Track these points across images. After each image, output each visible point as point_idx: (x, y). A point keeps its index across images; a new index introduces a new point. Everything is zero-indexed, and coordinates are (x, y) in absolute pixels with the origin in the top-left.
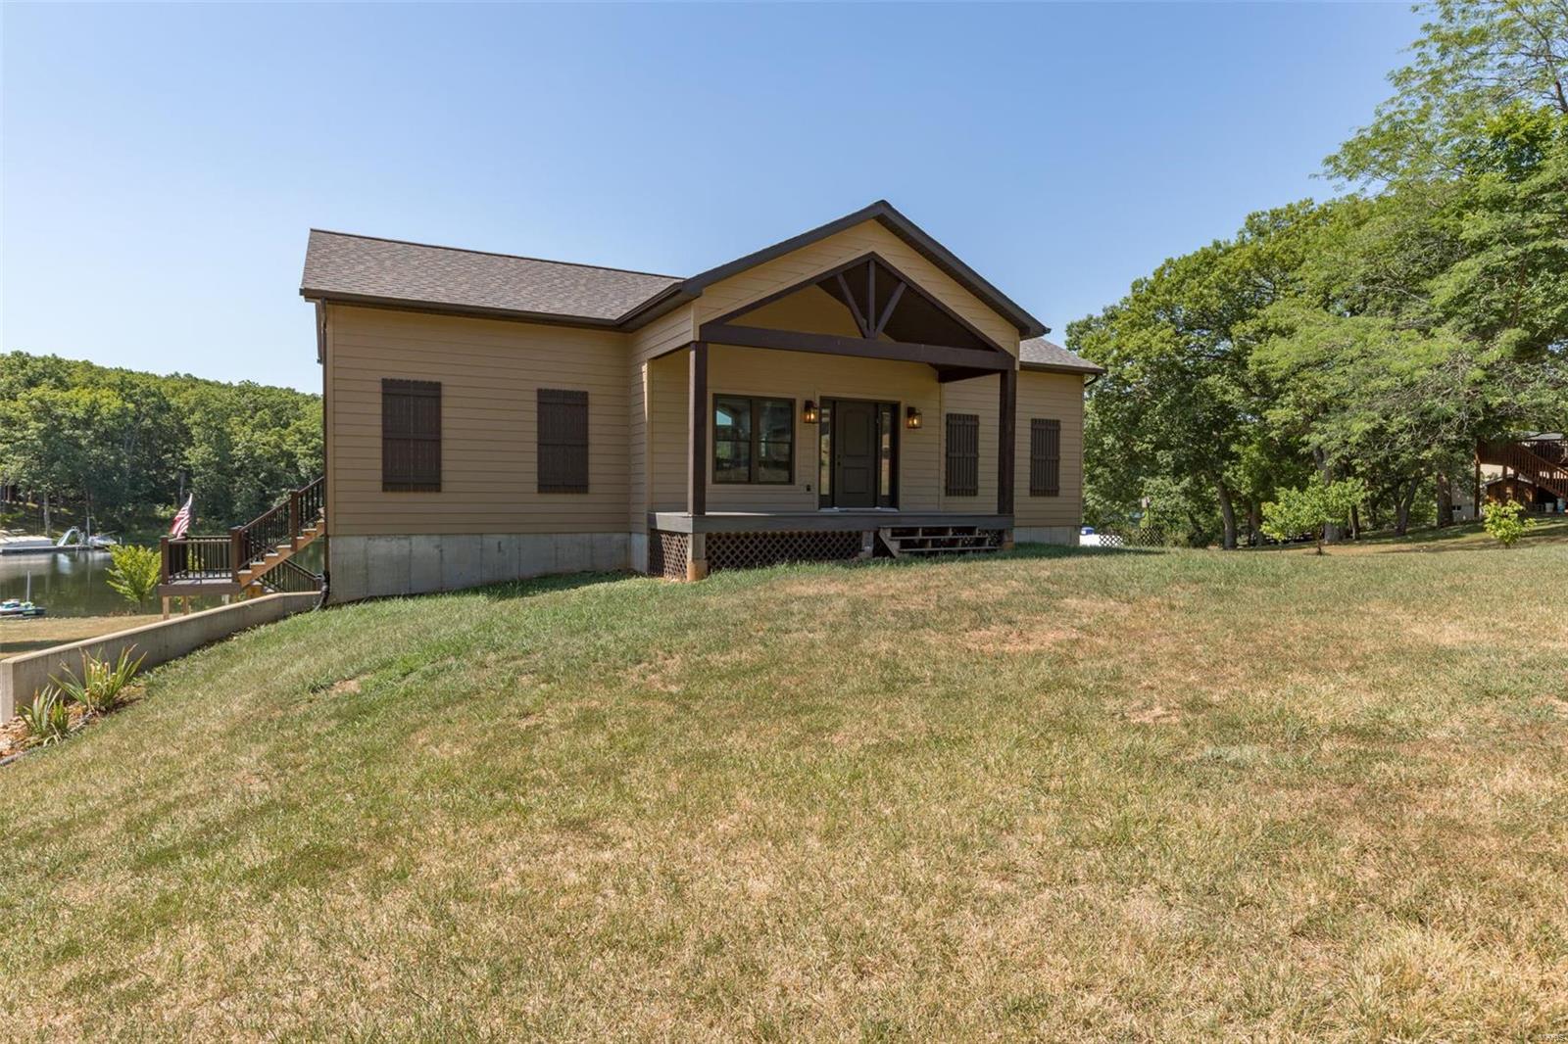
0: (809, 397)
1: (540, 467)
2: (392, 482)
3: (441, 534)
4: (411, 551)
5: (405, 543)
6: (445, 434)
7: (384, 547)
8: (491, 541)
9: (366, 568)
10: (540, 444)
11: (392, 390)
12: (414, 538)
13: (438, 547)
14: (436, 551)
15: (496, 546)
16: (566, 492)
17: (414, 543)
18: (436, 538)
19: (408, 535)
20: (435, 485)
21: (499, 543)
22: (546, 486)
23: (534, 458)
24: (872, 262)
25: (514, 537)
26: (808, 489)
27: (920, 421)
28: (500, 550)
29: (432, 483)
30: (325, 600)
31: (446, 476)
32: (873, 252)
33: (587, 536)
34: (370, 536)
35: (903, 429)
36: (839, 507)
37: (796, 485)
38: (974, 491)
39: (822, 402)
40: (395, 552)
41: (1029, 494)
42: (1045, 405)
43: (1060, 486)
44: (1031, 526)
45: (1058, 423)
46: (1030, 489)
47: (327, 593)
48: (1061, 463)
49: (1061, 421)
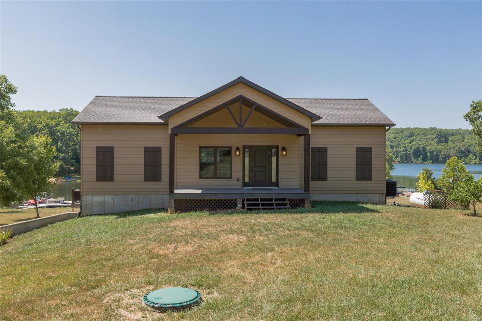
0: (238, 145)
1: (145, 173)
2: (99, 178)
3: (114, 195)
4: (105, 200)
5: (103, 197)
6: (115, 163)
7: (97, 199)
8: (129, 197)
9: (92, 205)
10: (145, 165)
11: (100, 150)
12: (105, 196)
13: (113, 199)
14: (112, 200)
15: (131, 199)
16: (154, 181)
17: (105, 198)
18: (112, 196)
19: (104, 195)
20: (112, 179)
21: (132, 198)
22: (147, 179)
23: (143, 170)
25: (137, 196)
26: (238, 180)
27: (286, 153)
28: (132, 200)
29: (111, 178)
30: (79, 215)
31: (115, 176)
32: (241, 95)
33: (161, 196)
34: (93, 195)
35: (280, 155)
36: (252, 187)
37: (233, 179)
38: (325, 179)
39: (245, 147)
40: (100, 201)
41: (355, 180)
42: (364, 141)
43: (373, 176)
44: (357, 194)
45: (371, 148)
46: (356, 177)
47: (80, 213)
48: (373, 166)
49: (373, 147)
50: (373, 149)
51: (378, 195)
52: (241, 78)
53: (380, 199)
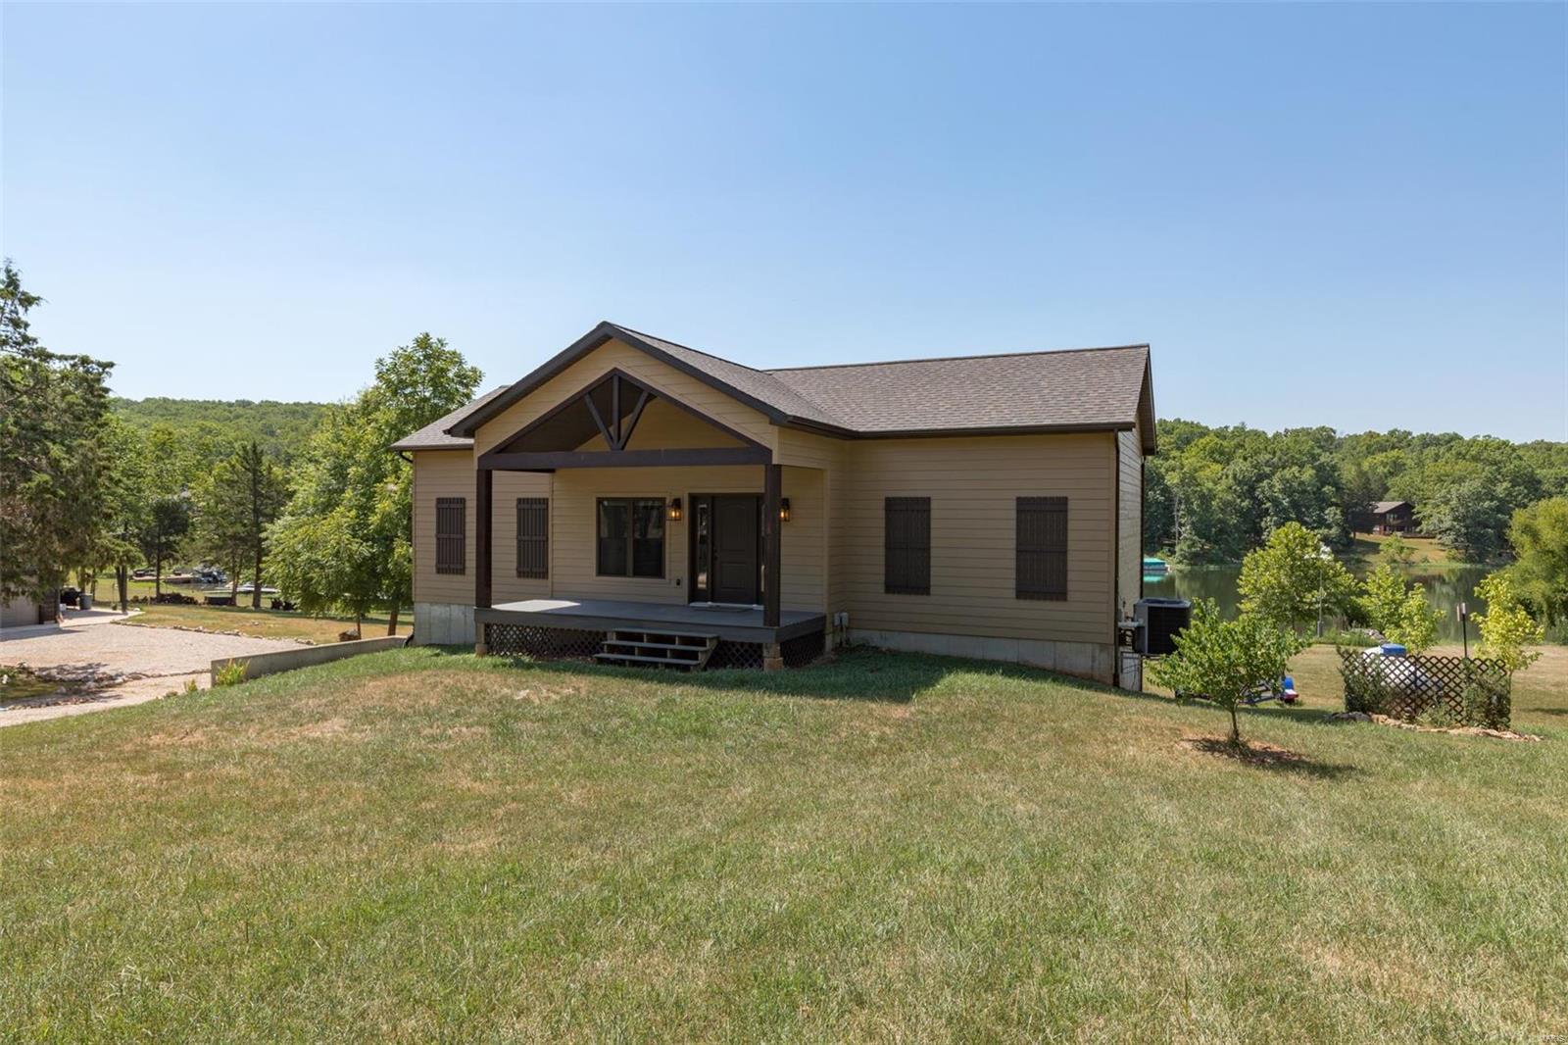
0: (677, 495)
1: (518, 559)
2: (441, 567)
4: (450, 614)
5: (447, 608)
7: (439, 612)
9: (430, 624)
10: (518, 541)
12: (452, 607)
16: (534, 578)
17: (452, 610)
18: (463, 607)
19: (449, 604)
22: (522, 572)
23: (515, 551)
24: (616, 378)
26: (678, 584)
27: (790, 514)
30: (408, 642)
31: (467, 563)
32: (615, 369)
34: (432, 603)
36: (712, 601)
37: (667, 580)
38: (925, 590)
39: (694, 499)
40: (443, 616)
41: (1014, 596)
42: (1041, 478)
43: (1071, 586)
44: (1018, 639)
45: (1064, 501)
46: (1017, 588)
47: (411, 638)
48: (1071, 556)
49: (1069, 498)
50: (1071, 505)
51: (1089, 647)
52: (604, 324)
53: (1093, 661)
